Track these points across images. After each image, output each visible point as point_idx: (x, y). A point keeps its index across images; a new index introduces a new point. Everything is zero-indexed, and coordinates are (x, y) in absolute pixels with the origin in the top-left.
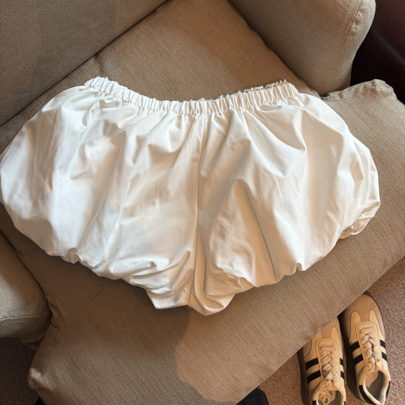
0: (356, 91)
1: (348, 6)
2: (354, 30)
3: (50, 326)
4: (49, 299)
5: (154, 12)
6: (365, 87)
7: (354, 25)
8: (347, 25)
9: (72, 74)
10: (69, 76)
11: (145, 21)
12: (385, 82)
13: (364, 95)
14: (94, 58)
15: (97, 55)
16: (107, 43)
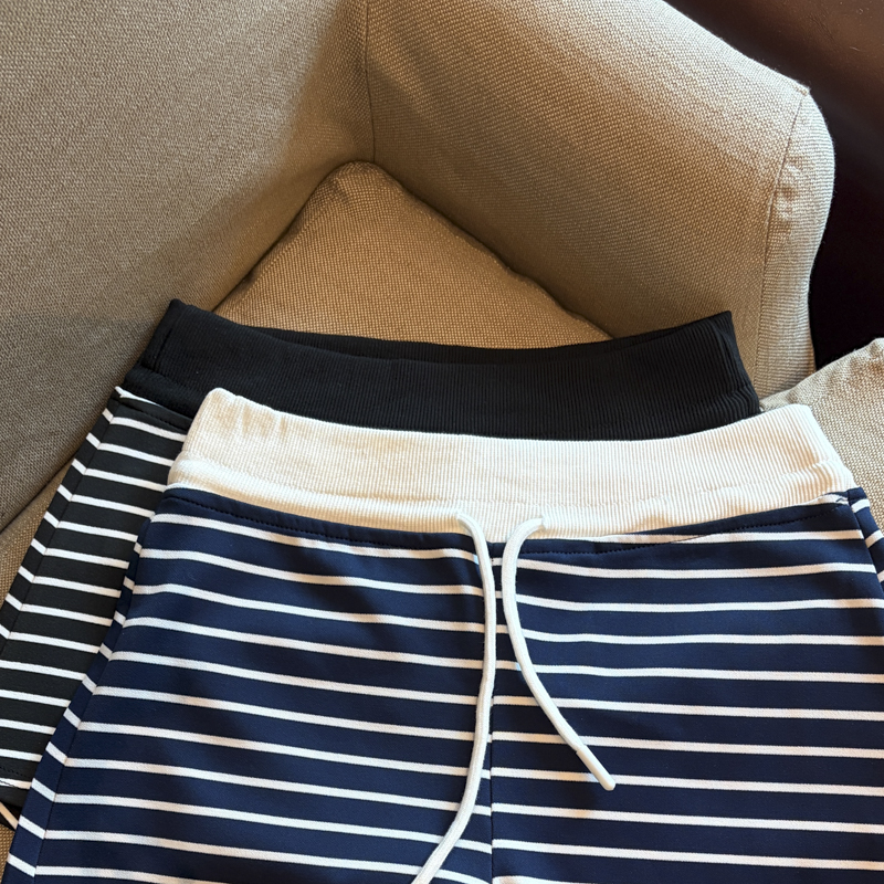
1: (754, 156)
2: (785, 216)
5: (248, 277)
7: (782, 204)
8: (763, 207)
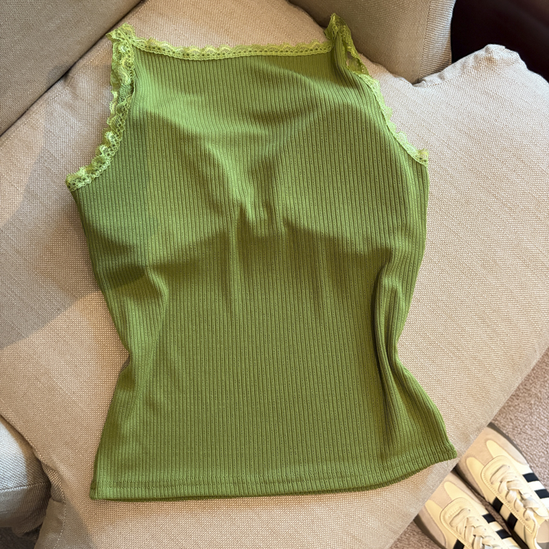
0: (464, 66)
3: (51, 500)
4: (40, 457)
6: (476, 57)
9: (32, 108)
10: (28, 112)
11: (130, 15)
12: (504, 47)
13: (476, 68)
14: (62, 82)
15: (65, 75)
16: (78, 55)
